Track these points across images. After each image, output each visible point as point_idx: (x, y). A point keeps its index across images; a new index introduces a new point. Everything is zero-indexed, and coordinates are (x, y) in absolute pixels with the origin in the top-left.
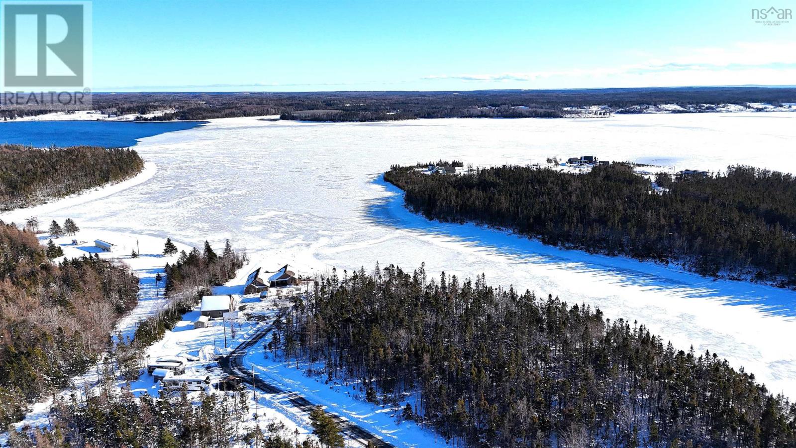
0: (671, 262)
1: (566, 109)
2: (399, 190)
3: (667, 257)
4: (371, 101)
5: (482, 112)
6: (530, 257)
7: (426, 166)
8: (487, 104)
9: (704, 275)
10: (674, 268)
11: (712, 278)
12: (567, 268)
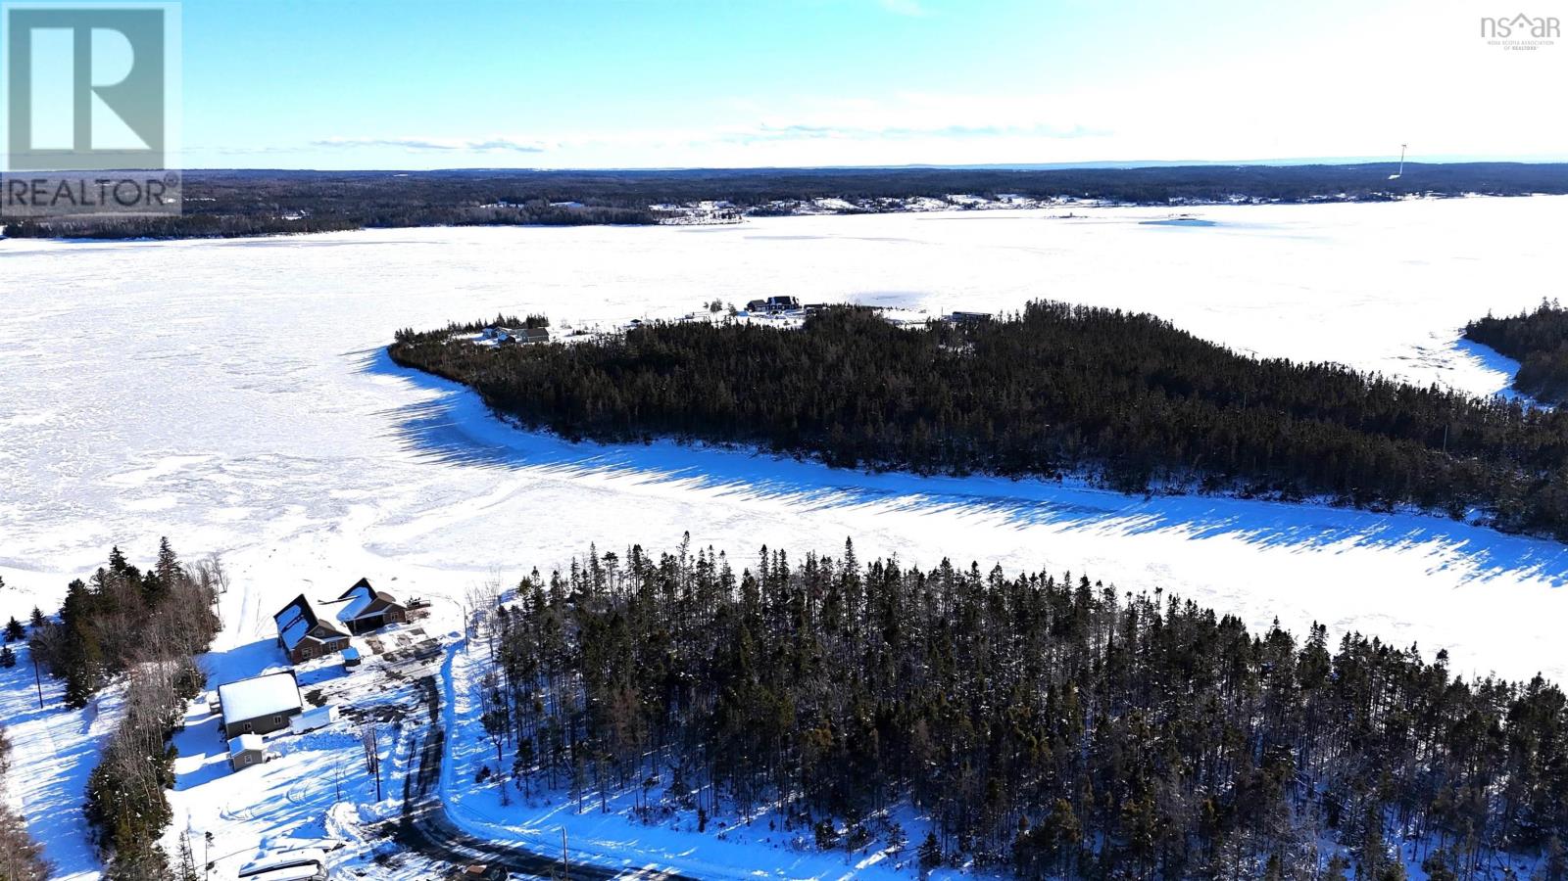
0: (1065, 475)
1: (656, 208)
2: (451, 384)
3: (1055, 467)
4: (227, 191)
5: (497, 213)
6: (824, 495)
7: (469, 329)
8: (497, 198)
9: (1128, 493)
10: (1074, 485)
11: (1142, 497)
12: (904, 508)
